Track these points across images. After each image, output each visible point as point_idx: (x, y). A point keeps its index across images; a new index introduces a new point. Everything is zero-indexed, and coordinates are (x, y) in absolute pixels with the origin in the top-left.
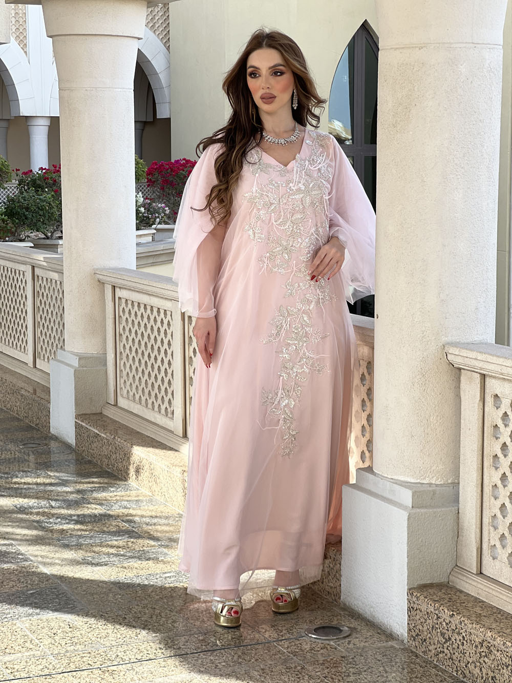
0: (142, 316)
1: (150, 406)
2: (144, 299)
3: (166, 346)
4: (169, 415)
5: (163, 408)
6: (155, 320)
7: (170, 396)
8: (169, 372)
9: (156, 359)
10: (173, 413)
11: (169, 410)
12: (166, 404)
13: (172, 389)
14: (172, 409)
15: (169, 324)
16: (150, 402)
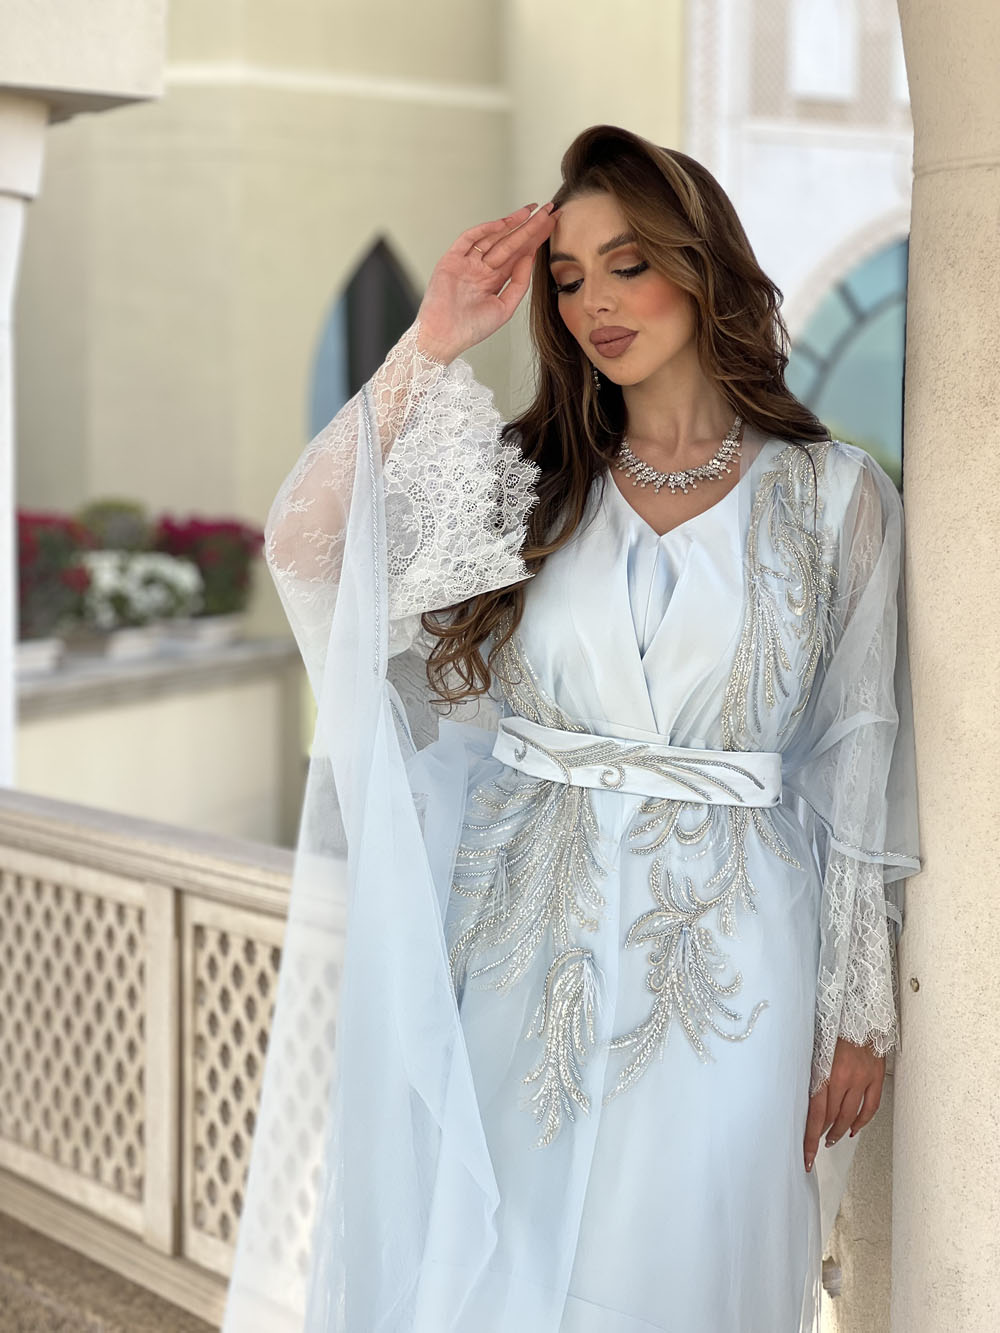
0: (48, 916)
1: (66, 1156)
2: (57, 871)
3: (121, 999)
4: (129, 1188)
5: (108, 1167)
6: (89, 929)
7: (130, 1136)
8: (131, 1071)
9: (88, 1032)
10: (139, 1183)
11: (128, 1175)
12: (119, 1158)
13: (138, 1116)
14: (137, 1171)
15: (131, 942)
16: (67, 1149)
